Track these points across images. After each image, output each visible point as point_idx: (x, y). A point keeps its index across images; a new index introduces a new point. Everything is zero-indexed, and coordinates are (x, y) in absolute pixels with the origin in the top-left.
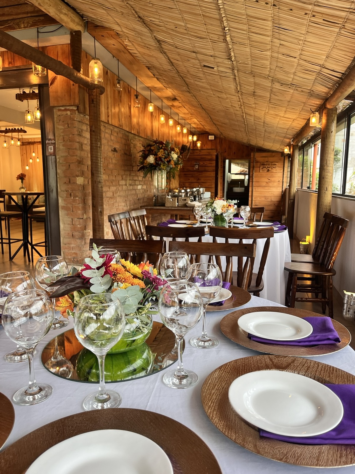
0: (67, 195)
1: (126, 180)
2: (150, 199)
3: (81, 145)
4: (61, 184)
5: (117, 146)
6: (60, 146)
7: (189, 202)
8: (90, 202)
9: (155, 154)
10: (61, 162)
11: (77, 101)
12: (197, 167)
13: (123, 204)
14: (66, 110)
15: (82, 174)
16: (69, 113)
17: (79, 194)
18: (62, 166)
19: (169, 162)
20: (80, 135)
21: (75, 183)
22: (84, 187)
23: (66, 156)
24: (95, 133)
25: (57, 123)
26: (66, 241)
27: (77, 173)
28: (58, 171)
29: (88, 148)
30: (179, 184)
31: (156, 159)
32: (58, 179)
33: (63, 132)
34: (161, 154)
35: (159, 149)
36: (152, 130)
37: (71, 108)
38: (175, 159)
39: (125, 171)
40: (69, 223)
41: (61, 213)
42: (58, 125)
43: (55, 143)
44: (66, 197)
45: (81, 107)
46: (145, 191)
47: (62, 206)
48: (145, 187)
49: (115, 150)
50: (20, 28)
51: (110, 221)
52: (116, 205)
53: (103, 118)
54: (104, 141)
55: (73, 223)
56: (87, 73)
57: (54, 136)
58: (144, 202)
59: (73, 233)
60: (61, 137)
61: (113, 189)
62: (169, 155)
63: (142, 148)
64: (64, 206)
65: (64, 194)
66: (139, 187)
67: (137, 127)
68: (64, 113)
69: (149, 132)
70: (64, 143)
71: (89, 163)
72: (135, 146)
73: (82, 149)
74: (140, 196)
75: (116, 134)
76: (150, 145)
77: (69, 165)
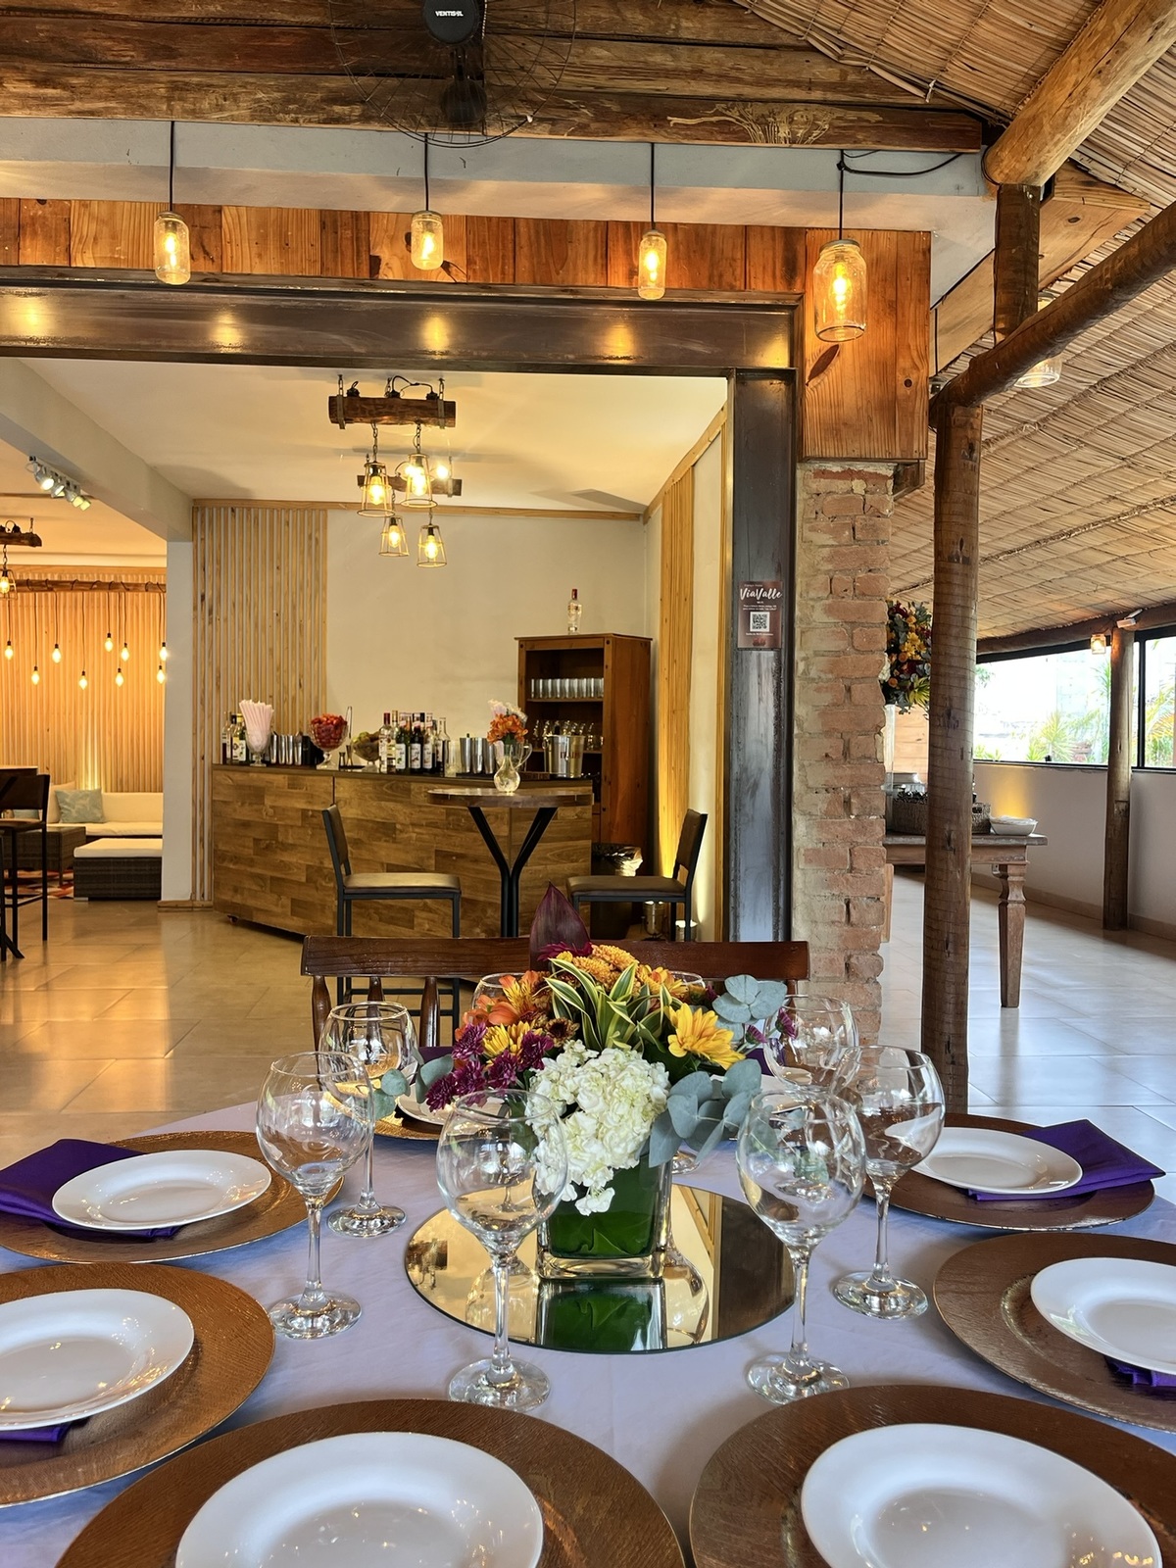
0: (829, 804)
4: (806, 763)
6: (814, 612)
10: (813, 674)
14: (849, 475)
16: (858, 486)
18: (818, 690)
23: (837, 653)
24: (971, 567)
25: (809, 520)
28: (799, 710)
32: (796, 741)
33: (830, 559)
37: (871, 468)
40: (836, 918)
41: (804, 878)
42: (813, 529)
44: (827, 814)
47: (807, 850)
50: (769, 137)
55: (853, 919)
59: (850, 957)
60: (823, 578)
64: (816, 851)
65: (821, 803)
68: (841, 485)
70: (830, 601)
77: (849, 690)
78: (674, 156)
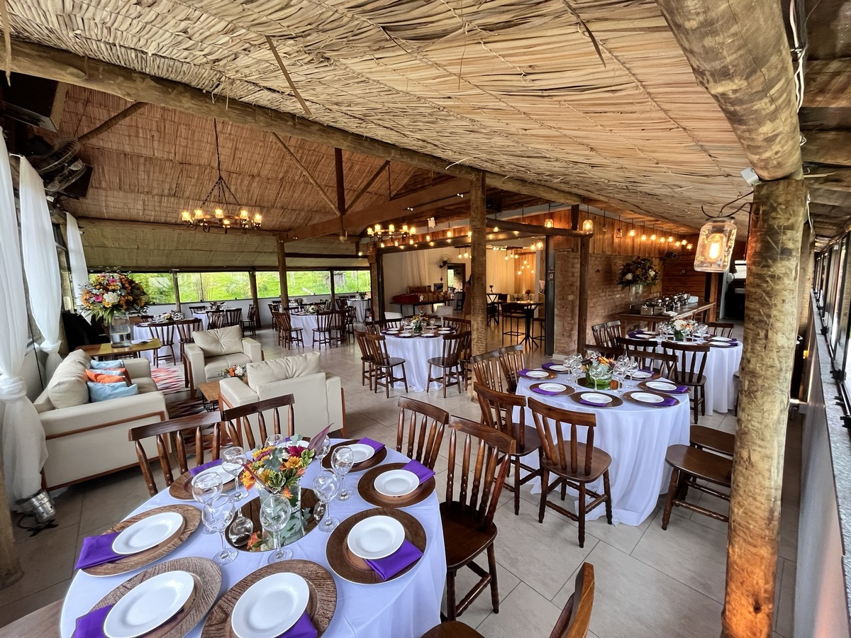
1: (605, 292)
2: (628, 305)
3: (573, 273)
4: (557, 300)
5: (600, 268)
6: (558, 274)
7: (665, 312)
8: (577, 312)
9: (633, 273)
10: (558, 285)
11: (572, 246)
12: (684, 271)
13: (602, 311)
14: (564, 251)
15: (573, 293)
16: (566, 253)
17: (570, 307)
18: (559, 287)
19: (646, 278)
20: (573, 267)
21: (567, 299)
22: (573, 302)
23: (562, 281)
24: (584, 264)
25: (557, 259)
26: (558, 338)
27: (569, 293)
28: (556, 290)
29: (577, 274)
30: (662, 288)
31: (634, 277)
32: (555, 296)
33: (561, 266)
34: (639, 272)
35: (637, 268)
36: (633, 247)
38: (652, 276)
39: (605, 285)
40: (561, 326)
41: (556, 319)
43: (554, 273)
45: (575, 249)
46: (623, 298)
47: (556, 314)
48: (623, 295)
49: (598, 271)
50: (538, 205)
51: (593, 330)
52: (596, 312)
53: (590, 251)
54: (590, 267)
55: (564, 326)
56: (581, 229)
57: (554, 267)
58: (621, 308)
60: (559, 269)
61: (594, 300)
62: (646, 272)
63: (622, 267)
64: (558, 314)
65: (559, 307)
66: (618, 296)
67: (618, 249)
69: (630, 250)
70: (561, 273)
71: (578, 284)
72: (615, 264)
73: (573, 276)
74: (618, 303)
75: (599, 259)
76: (628, 265)
77: (564, 287)
78: (525, 209)
